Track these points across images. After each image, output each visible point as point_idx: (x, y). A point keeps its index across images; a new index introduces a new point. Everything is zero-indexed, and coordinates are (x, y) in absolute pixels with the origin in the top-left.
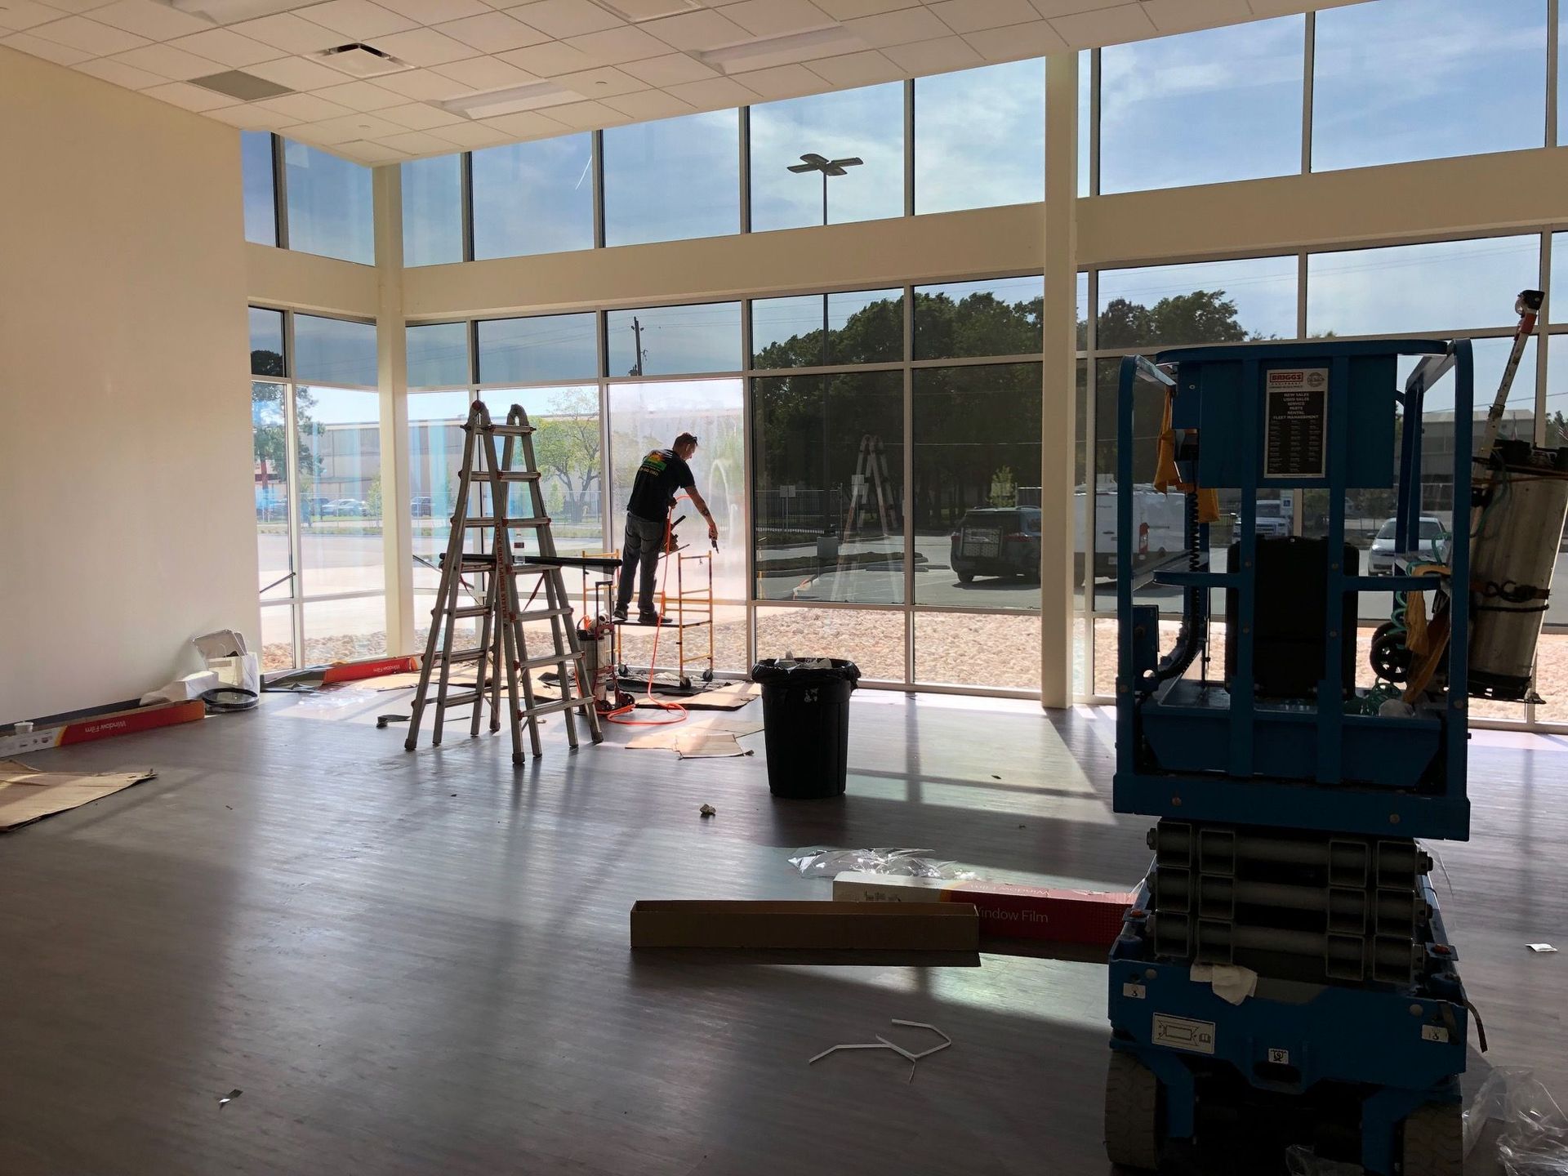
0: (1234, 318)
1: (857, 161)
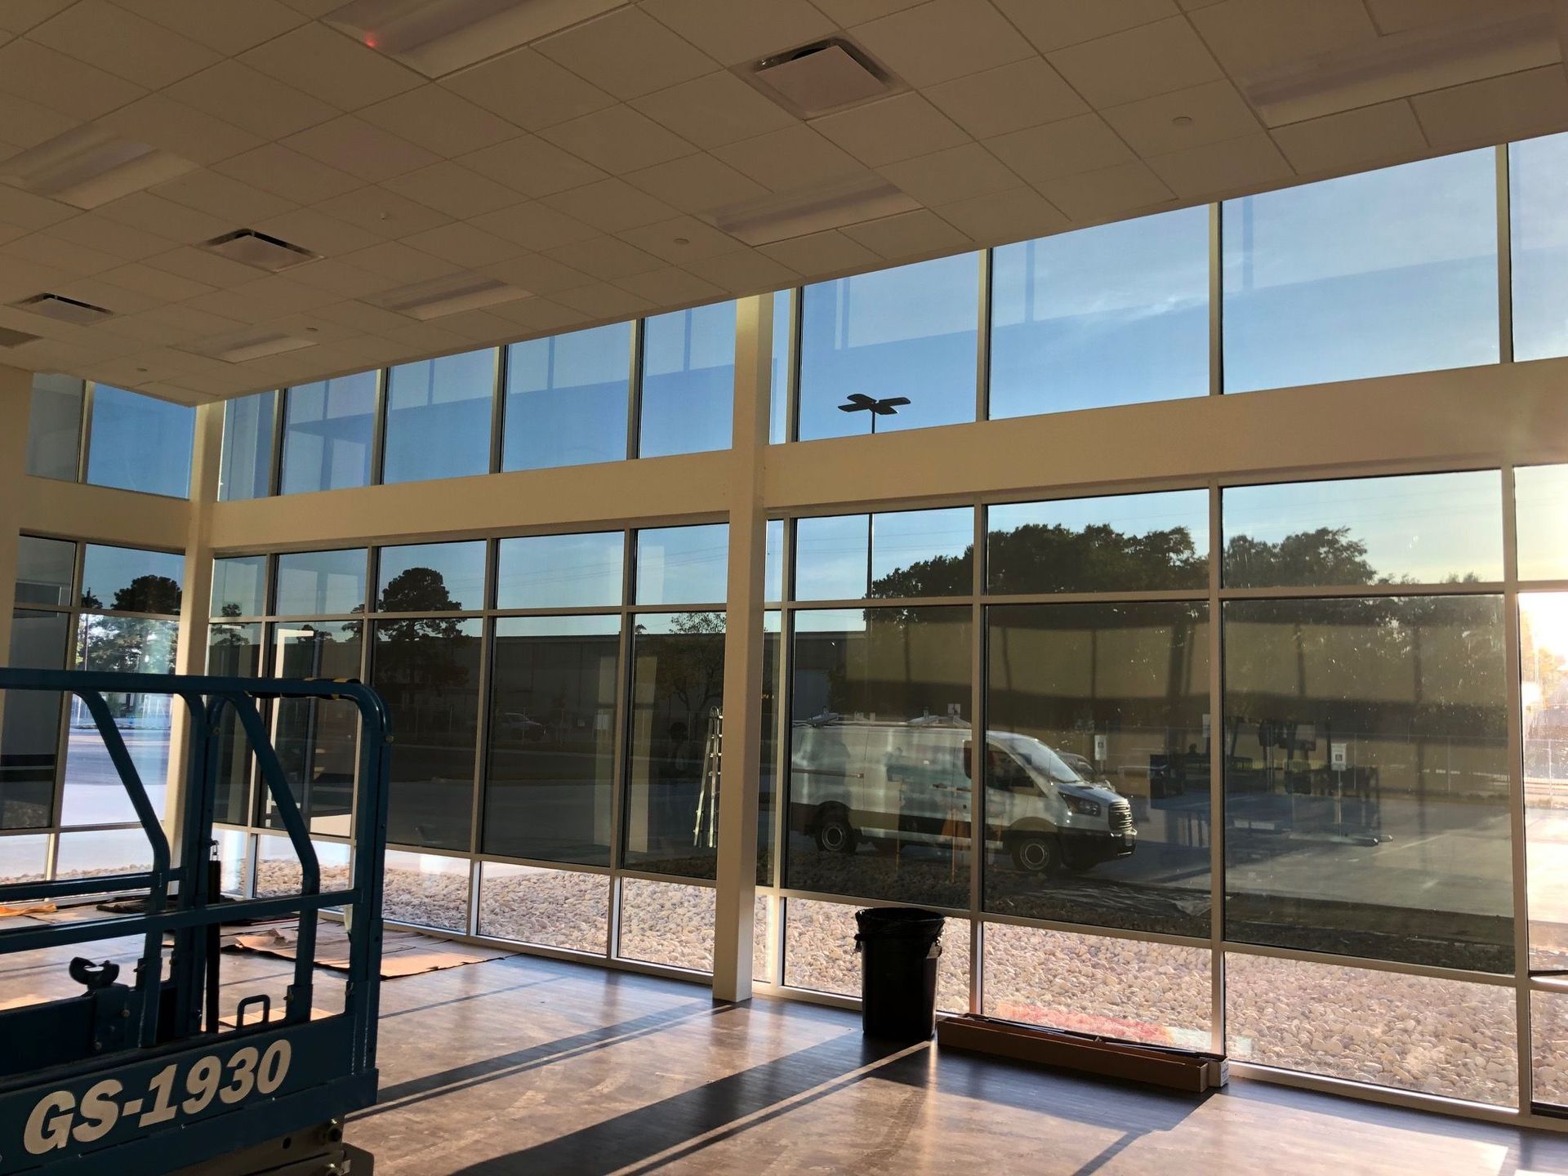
0: (1364, 557)
1: (903, 401)
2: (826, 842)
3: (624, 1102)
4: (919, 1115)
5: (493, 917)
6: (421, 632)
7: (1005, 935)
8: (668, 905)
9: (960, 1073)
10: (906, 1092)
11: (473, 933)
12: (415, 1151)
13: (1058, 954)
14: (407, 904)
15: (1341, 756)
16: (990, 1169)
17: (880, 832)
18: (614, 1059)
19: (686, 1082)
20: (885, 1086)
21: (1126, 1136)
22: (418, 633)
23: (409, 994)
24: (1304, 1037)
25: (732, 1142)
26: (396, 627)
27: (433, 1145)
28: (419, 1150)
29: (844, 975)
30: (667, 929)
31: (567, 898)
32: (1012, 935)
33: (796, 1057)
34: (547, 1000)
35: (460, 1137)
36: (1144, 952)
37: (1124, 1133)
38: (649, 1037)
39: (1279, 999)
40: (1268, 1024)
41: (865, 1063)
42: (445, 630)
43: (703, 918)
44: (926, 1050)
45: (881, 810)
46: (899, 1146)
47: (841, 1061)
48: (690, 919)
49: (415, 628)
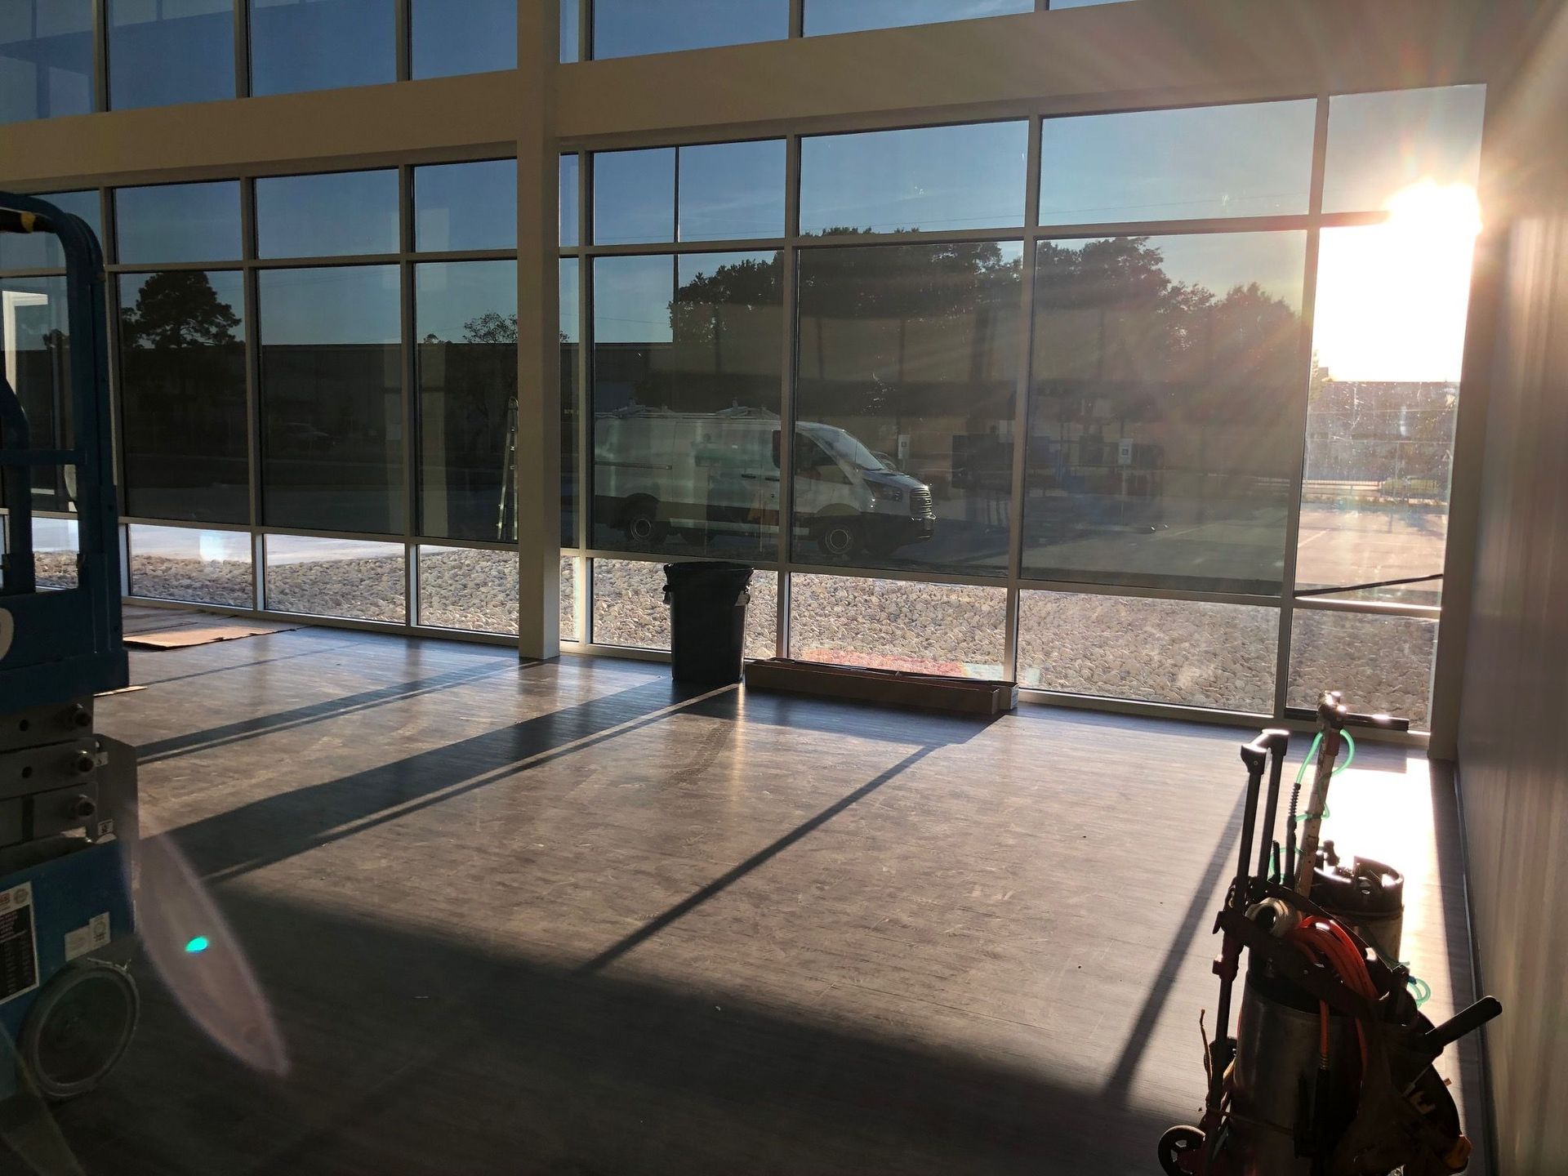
2: (634, 531)
3: (426, 742)
4: (727, 740)
5: (281, 596)
6: (189, 338)
7: (810, 606)
8: (471, 585)
9: (767, 708)
10: (715, 723)
11: (260, 607)
12: (201, 790)
13: (860, 619)
14: (188, 587)
15: (1127, 451)
16: (795, 779)
17: (689, 523)
18: (415, 708)
19: (492, 723)
20: (694, 720)
21: (923, 749)
22: (185, 339)
23: (191, 661)
24: (1086, 672)
25: (540, 769)
26: (159, 331)
27: (221, 784)
28: (207, 789)
29: (653, 636)
30: (470, 604)
31: (362, 580)
32: (816, 605)
33: (606, 701)
34: (343, 663)
35: (251, 777)
36: (940, 617)
37: (921, 747)
38: (455, 690)
39: (1064, 646)
40: (1054, 664)
41: (674, 702)
42: (215, 336)
43: (508, 595)
44: (735, 691)
45: (690, 501)
46: (706, 766)
47: (651, 702)
48: (495, 596)
49: (182, 332)
